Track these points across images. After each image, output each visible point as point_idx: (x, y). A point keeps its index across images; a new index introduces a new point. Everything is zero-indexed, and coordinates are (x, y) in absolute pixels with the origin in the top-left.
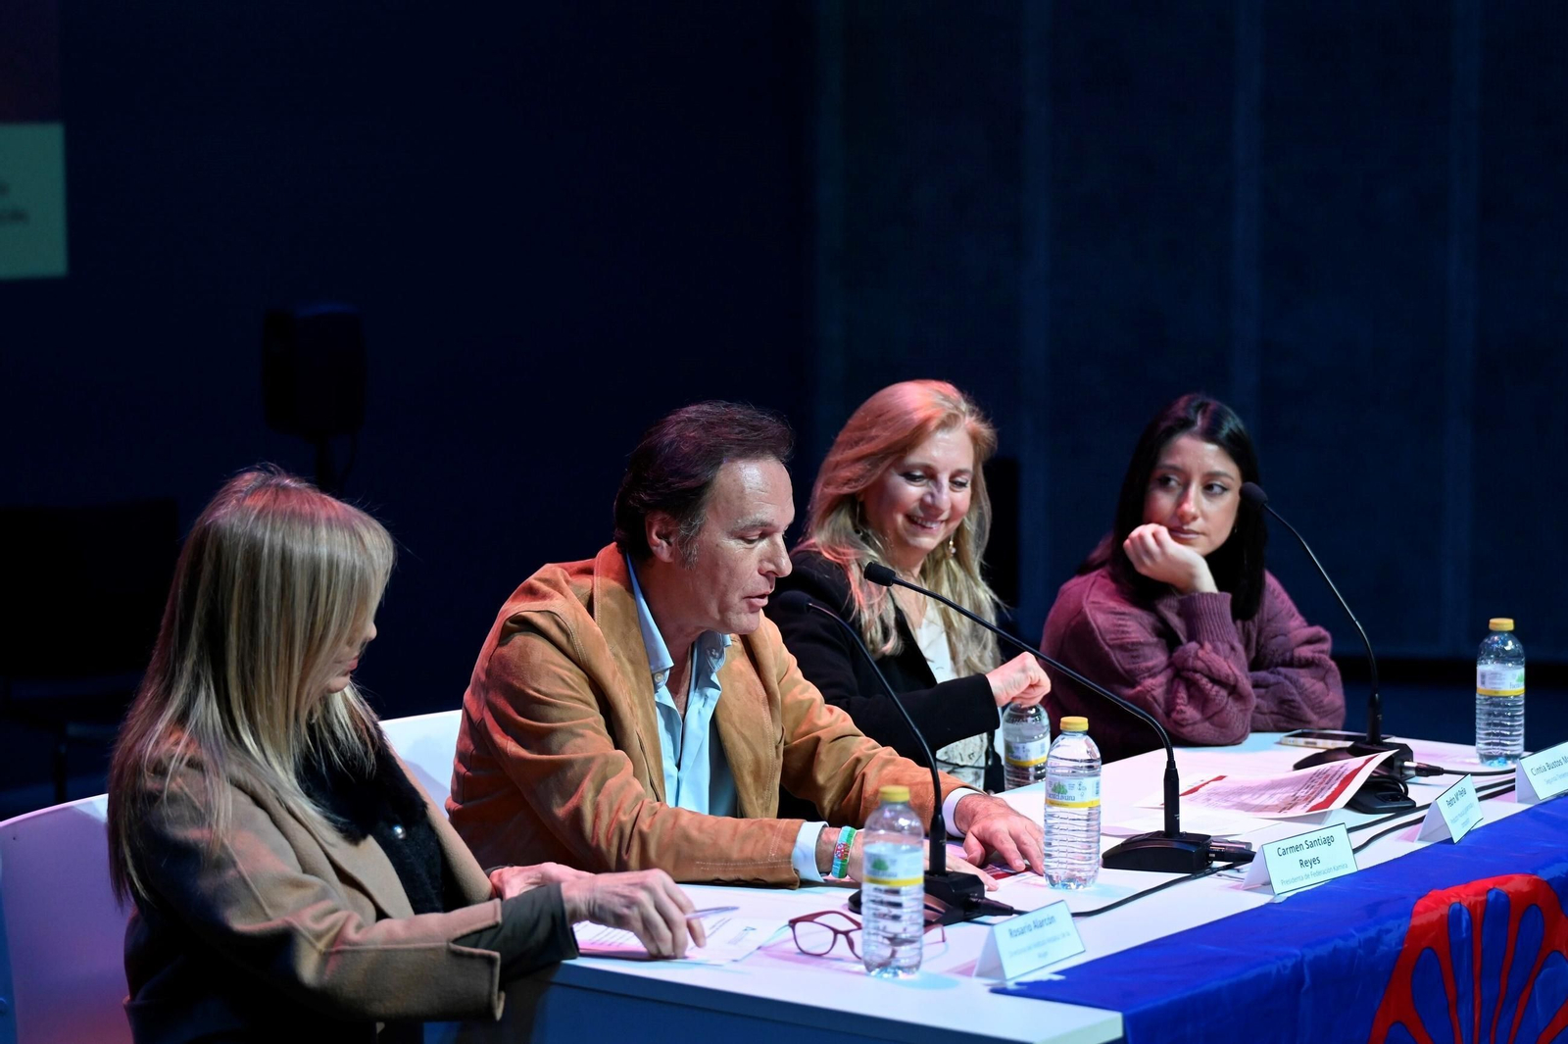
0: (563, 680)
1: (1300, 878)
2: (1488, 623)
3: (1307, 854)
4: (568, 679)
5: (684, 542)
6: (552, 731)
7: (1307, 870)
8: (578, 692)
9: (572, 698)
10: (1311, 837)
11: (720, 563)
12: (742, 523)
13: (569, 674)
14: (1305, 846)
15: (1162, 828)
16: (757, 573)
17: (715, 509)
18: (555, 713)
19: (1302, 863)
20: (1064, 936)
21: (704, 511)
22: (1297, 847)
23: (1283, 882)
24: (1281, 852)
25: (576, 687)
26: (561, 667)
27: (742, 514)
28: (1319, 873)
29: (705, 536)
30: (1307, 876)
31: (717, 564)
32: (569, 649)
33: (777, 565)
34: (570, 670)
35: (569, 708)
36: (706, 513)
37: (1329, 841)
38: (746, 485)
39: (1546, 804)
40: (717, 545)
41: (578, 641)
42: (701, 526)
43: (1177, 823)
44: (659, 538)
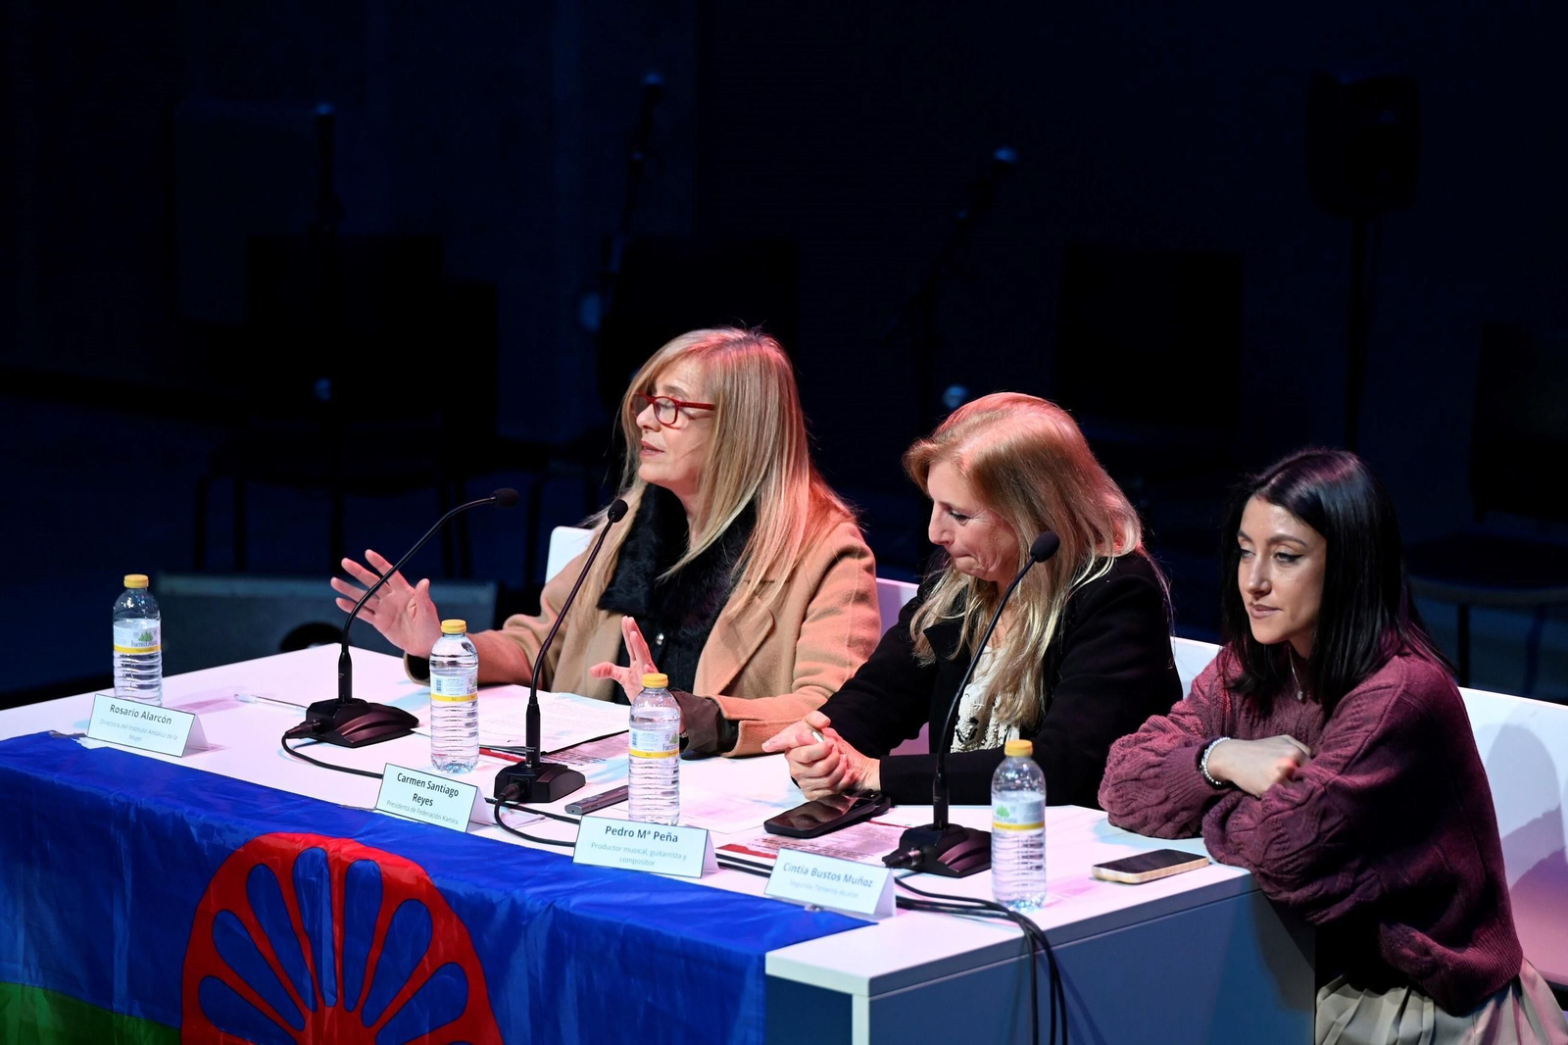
1: (406, 808)
3: (424, 792)
7: (416, 805)
10: (437, 781)
14: (427, 785)
19: (416, 796)
20: (170, 736)
22: (419, 782)
23: (388, 802)
24: (401, 777)
28: (425, 813)
30: (413, 810)
37: (452, 793)
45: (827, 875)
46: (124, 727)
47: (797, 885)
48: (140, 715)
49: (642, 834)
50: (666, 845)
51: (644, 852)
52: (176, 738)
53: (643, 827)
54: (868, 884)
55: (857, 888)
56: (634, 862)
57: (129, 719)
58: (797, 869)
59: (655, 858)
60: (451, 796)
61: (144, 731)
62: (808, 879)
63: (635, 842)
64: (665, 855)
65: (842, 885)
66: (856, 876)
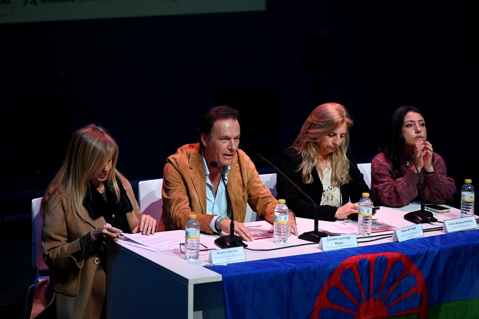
0: (174, 177)
1: (334, 247)
2: (465, 180)
3: (338, 241)
4: (175, 177)
5: (209, 141)
6: (170, 189)
7: (338, 245)
8: (177, 180)
9: (175, 181)
10: (341, 237)
11: (216, 146)
12: (221, 136)
13: (176, 175)
14: (339, 239)
15: (313, 230)
16: (227, 149)
17: (214, 132)
18: (171, 185)
19: (336, 243)
20: (239, 255)
21: (211, 133)
22: (335, 239)
23: (327, 248)
24: (328, 240)
25: (177, 179)
26: (174, 173)
27: (220, 134)
28: (342, 246)
29: (212, 139)
30: (337, 247)
31: (215, 146)
32: (177, 168)
33: (231, 147)
34: (176, 174)
35: (174, 184)
36: (213, 134)
38: (222, 126)
39: (450, 234)
40: (215, 142)
41: (180, 166)
42: (211, 137)
43: (317, 229)
44: (204, 140)
45: (460, 223)
46: (224, 257)
47: (454, 228)
48: (227, 252)
49: (409, 230)
50: (414, 231)
51: (411, 234)
52: (241, 255)
53: (409, 228)
54: (471, 221)
55: (470, 223)
56: (410, 237)
57: (224, 255)
58: (452, 224)
59: (414, 234)
60: (348, 239)
61: (230, 256)
62: (456, 225)
63: (408, 232)
64: (415, 233)
65: (465, 224)
66: (467, 220)
